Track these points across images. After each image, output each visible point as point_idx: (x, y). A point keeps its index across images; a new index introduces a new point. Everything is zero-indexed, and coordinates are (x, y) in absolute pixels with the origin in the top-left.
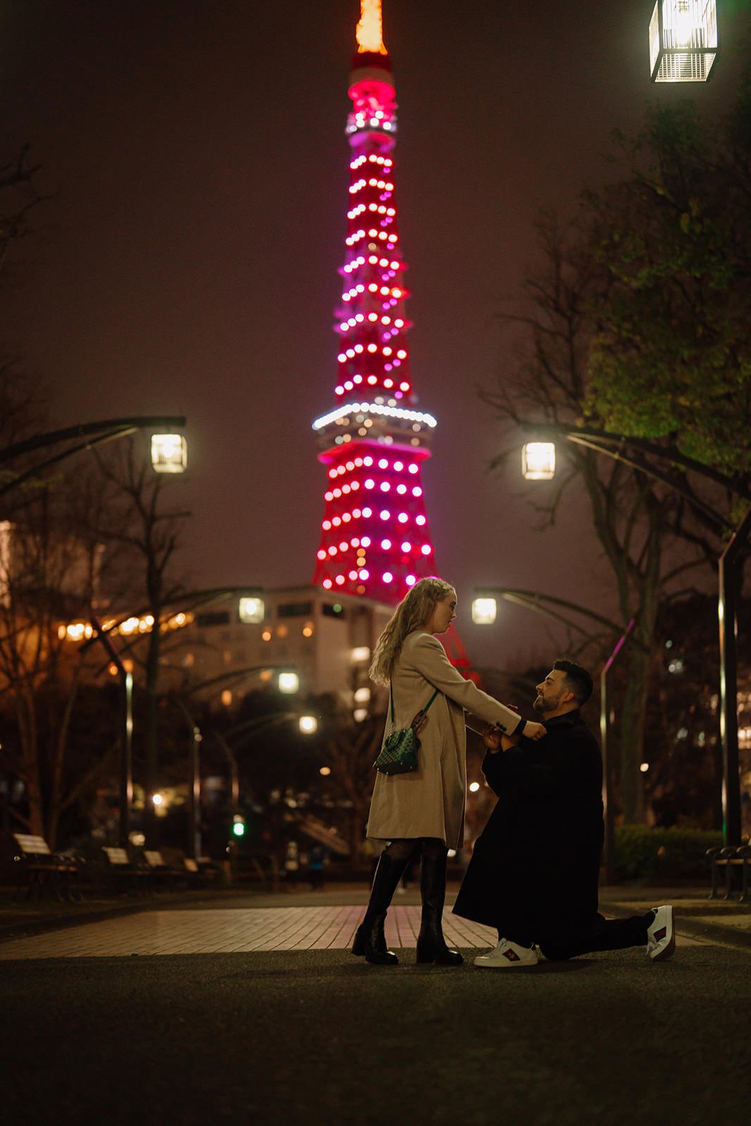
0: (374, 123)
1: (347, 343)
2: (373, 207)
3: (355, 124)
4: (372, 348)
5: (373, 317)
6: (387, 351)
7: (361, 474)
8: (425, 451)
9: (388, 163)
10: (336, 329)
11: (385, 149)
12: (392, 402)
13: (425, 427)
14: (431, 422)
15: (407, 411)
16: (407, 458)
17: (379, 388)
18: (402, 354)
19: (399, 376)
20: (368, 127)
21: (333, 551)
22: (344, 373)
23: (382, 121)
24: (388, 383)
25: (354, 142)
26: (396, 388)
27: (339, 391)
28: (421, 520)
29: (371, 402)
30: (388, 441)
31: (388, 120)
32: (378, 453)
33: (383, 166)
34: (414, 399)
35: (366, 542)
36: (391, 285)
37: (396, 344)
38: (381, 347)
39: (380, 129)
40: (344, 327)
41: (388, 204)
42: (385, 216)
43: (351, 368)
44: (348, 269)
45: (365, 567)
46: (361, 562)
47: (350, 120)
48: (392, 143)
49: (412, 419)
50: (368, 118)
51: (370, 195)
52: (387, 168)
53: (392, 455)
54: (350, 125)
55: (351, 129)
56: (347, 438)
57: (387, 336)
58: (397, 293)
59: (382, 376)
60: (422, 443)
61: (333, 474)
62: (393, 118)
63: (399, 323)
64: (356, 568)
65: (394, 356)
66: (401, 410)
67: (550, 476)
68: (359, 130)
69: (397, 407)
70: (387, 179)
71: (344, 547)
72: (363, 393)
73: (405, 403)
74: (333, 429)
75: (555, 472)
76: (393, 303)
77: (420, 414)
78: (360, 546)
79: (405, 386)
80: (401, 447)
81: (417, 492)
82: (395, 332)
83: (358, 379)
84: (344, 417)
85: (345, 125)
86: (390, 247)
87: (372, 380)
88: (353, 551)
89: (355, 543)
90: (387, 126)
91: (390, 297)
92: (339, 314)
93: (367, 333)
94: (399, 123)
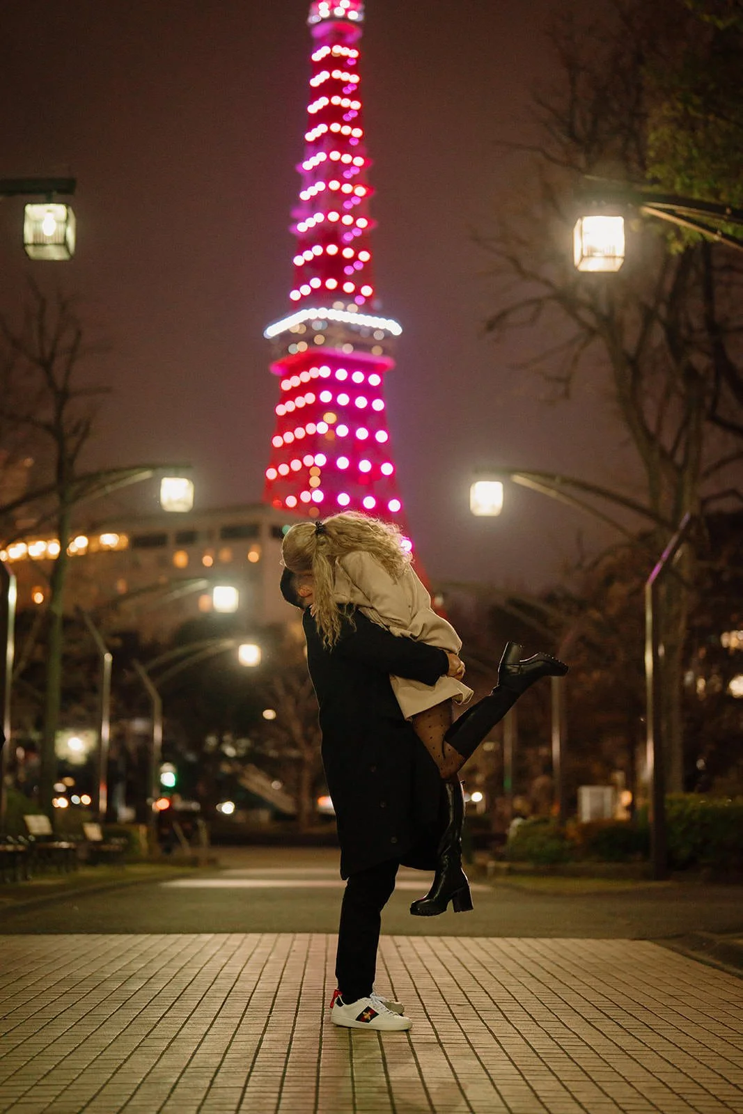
0: (339, 12)
1: (305, 243)
2: (336, 100)
3: (318, 14)
4: (332, 250)
5: (334, 217)
6: (348, 253)
7: (316, 385)
8: (388, 361)
9: (354, 54)
10: (292, 230)
11: (350, 39)
12: (353, 307)
13: (388, 335)
14: (395, 328)
15: (369, 317)
16: (368, 368)
17: (339, 292)
18: (364, 256)
19: (360, 280)
20: (332, 18)
21: (284, 469)
22: (301, 276)
23: (347, 10)
24: (349, 287)
25: (318, 32)
26: (357, 292)
27: (295, 295)
28: (381, 436)
29: (329, 307)
30: (347, 350)
31: (354, 9)
32: (335, 362)
33: (347, 57)
34: (376, 304)
35: (321, 460)
36: (354, 182)
37: (358, 246)
38: (341, 247)
39: (345, 18)
40: (302, 227)
41: (352, 97)
42: (349, 109)
43: (308, 271)
44: (308, 165)
45: (320, 488)
46: (315, 481)
47: (313, 10)
48: (357, 34)
49: (375, 326)
50: (332, 7)
51: (333, 87)
52: (352, 59)
53: (351, 365)
54: (314, 15)
55: (313, 19)
56: (302, 347)
57: (348, 238)
58: (361, 191)
59: (342, 280)
60: (385, 352)
61: (287, 385)
62: (361, 7)
63: (362, 223)
64: (308, 488)
65: (355, 258)
66: (362, 316)
67: (615, 265)
68: (323, 20)
69: (358, 312)
70: (352, 70)
71: (296, 465)
72: (321, 297)
73: (367, 308)
74: (287, 337)
75: (624, 258)
76: (356, 201)
77: (383, 320)
78: (314, 465)
79: (367, 291)
80: (362, 356)
81: (378, 405)
82: (357, 233)
83: (316, 283)
84: (300, 324)
85: (307, 14)
86: (353, 143)
87: (331, 284)
88: (306, 469)
89: (308, 460)
90: (354, 16)
91: (352, 194)
92: (296, 213)
93: (328, 234)
94: (366, 12)
